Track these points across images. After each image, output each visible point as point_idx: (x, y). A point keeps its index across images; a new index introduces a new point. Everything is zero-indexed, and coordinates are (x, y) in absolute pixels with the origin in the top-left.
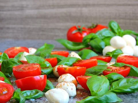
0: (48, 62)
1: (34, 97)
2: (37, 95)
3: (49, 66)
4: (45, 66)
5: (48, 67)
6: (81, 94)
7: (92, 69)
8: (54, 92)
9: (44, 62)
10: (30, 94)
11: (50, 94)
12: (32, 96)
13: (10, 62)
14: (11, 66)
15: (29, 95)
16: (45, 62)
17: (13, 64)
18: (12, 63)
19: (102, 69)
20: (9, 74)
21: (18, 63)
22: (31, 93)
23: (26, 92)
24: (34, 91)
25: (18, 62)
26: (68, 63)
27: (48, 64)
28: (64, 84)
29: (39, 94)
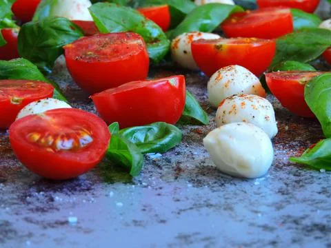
0: (155, 24)
1: (158, 146)
2: (167, 140)
3: (160, 36)
4: (148, 35)
5: (156, 40)
6: (287, 128)
7: (288, 43)
8: (230, 137)
9: (143, 23)
10: (145, 139)
11: (219, 143)
12: (151, 143)
13: (47, 28)
14: (50, 41)
15: (143, 141)
16: (146, 24)
17: (55, 34)
18: (54, 32)
19: (319, 44)
20: (47, 66)
21: (72, 32)
22: (149, 134)
23: (133, 132)
24: (155, 128)
25: (72, 28)
26: (207, 21)
27: (155, 31)
28: (243, 104)
29: (171, 135)
